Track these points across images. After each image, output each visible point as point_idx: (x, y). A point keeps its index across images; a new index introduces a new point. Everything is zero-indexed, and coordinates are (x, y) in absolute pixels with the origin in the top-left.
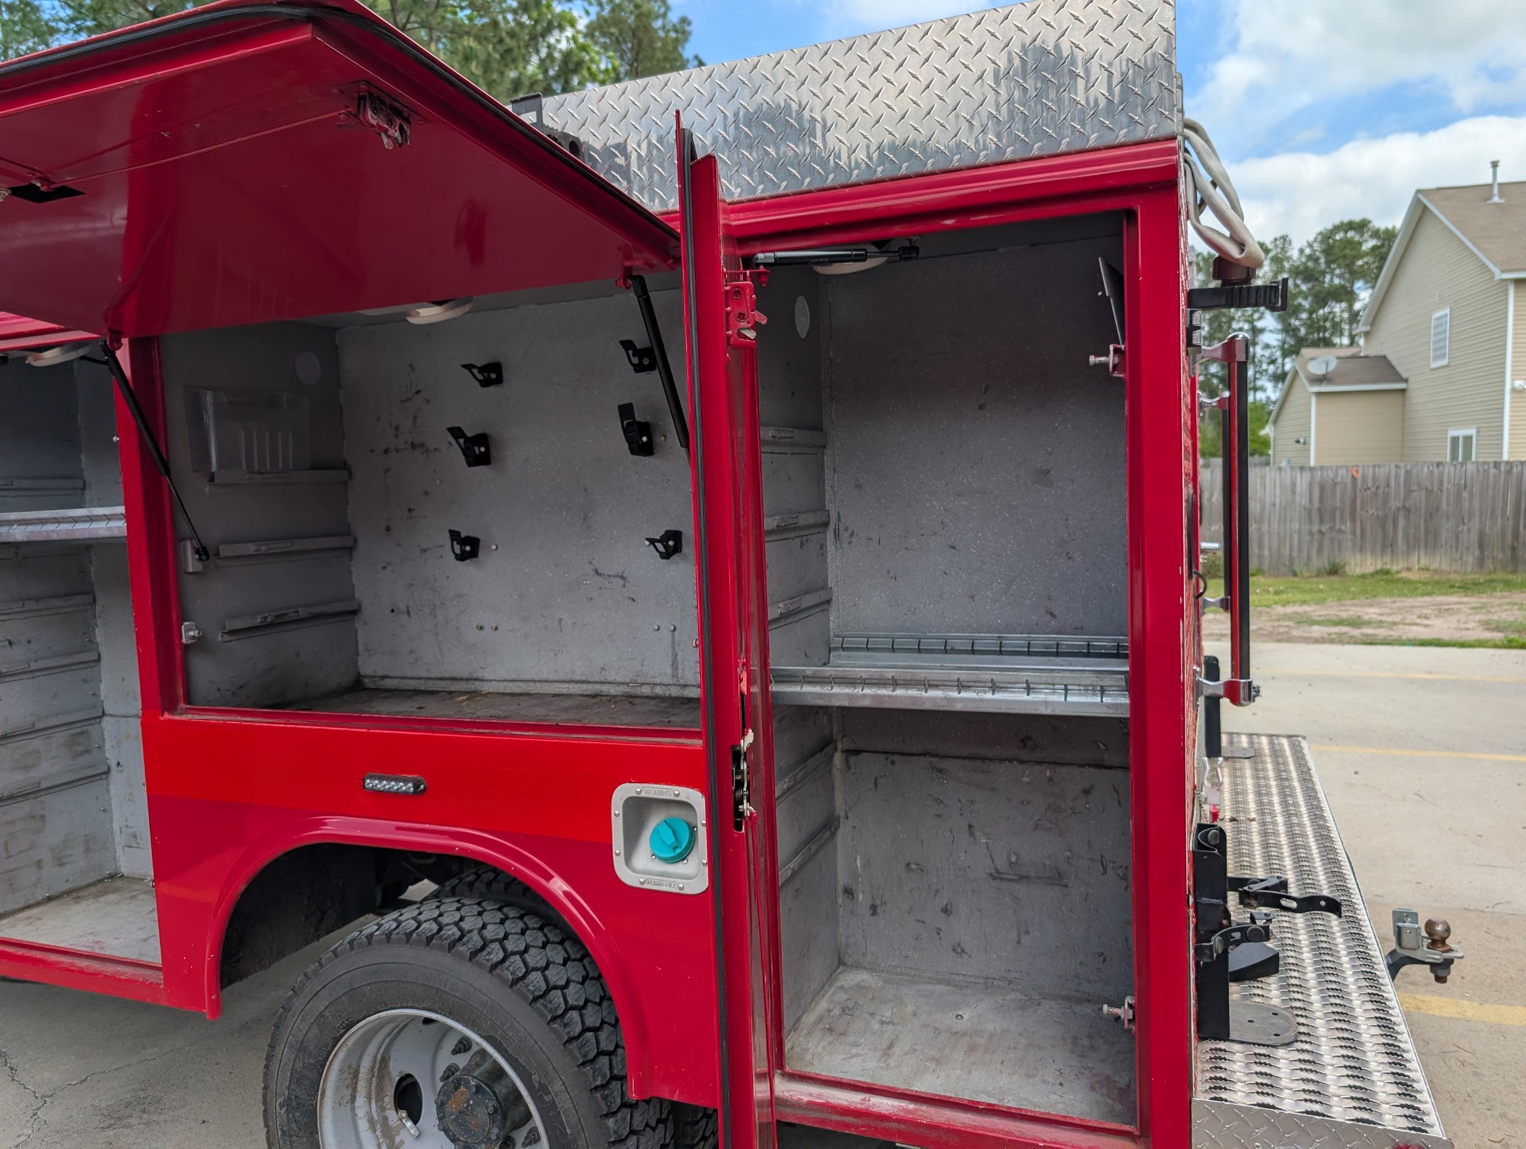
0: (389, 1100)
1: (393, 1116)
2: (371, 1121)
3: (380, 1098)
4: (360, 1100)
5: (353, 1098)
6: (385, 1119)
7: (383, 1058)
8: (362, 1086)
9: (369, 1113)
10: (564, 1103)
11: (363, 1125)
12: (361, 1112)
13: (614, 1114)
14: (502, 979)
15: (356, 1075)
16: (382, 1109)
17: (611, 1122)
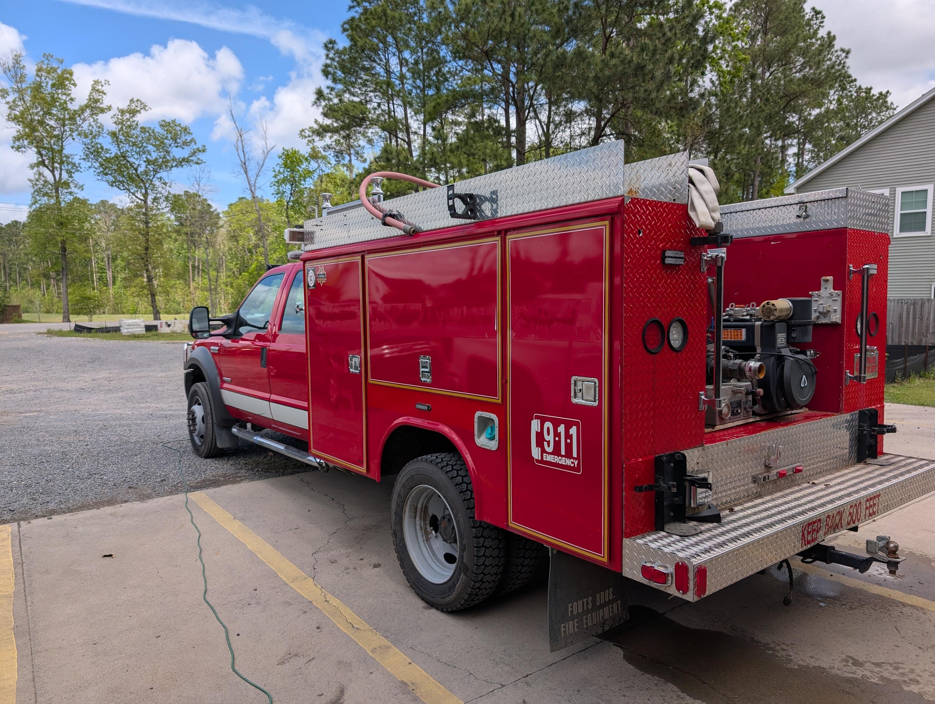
0: (428, 522)
1: (429, 528)
2: (421, 527)
3: (425, 520)
4: (418, 519)
5: (415, 517)
6: (426, 528)
7: (425, 506)
8: (418, 513)
9: (420, 524)
10: (461, 520)
11: (418, 527)
12: (418, 523)
13: (476, 528)
14: (449, 476)
15: (416, 509)
16: (425, 524)
17: (474, 530)
